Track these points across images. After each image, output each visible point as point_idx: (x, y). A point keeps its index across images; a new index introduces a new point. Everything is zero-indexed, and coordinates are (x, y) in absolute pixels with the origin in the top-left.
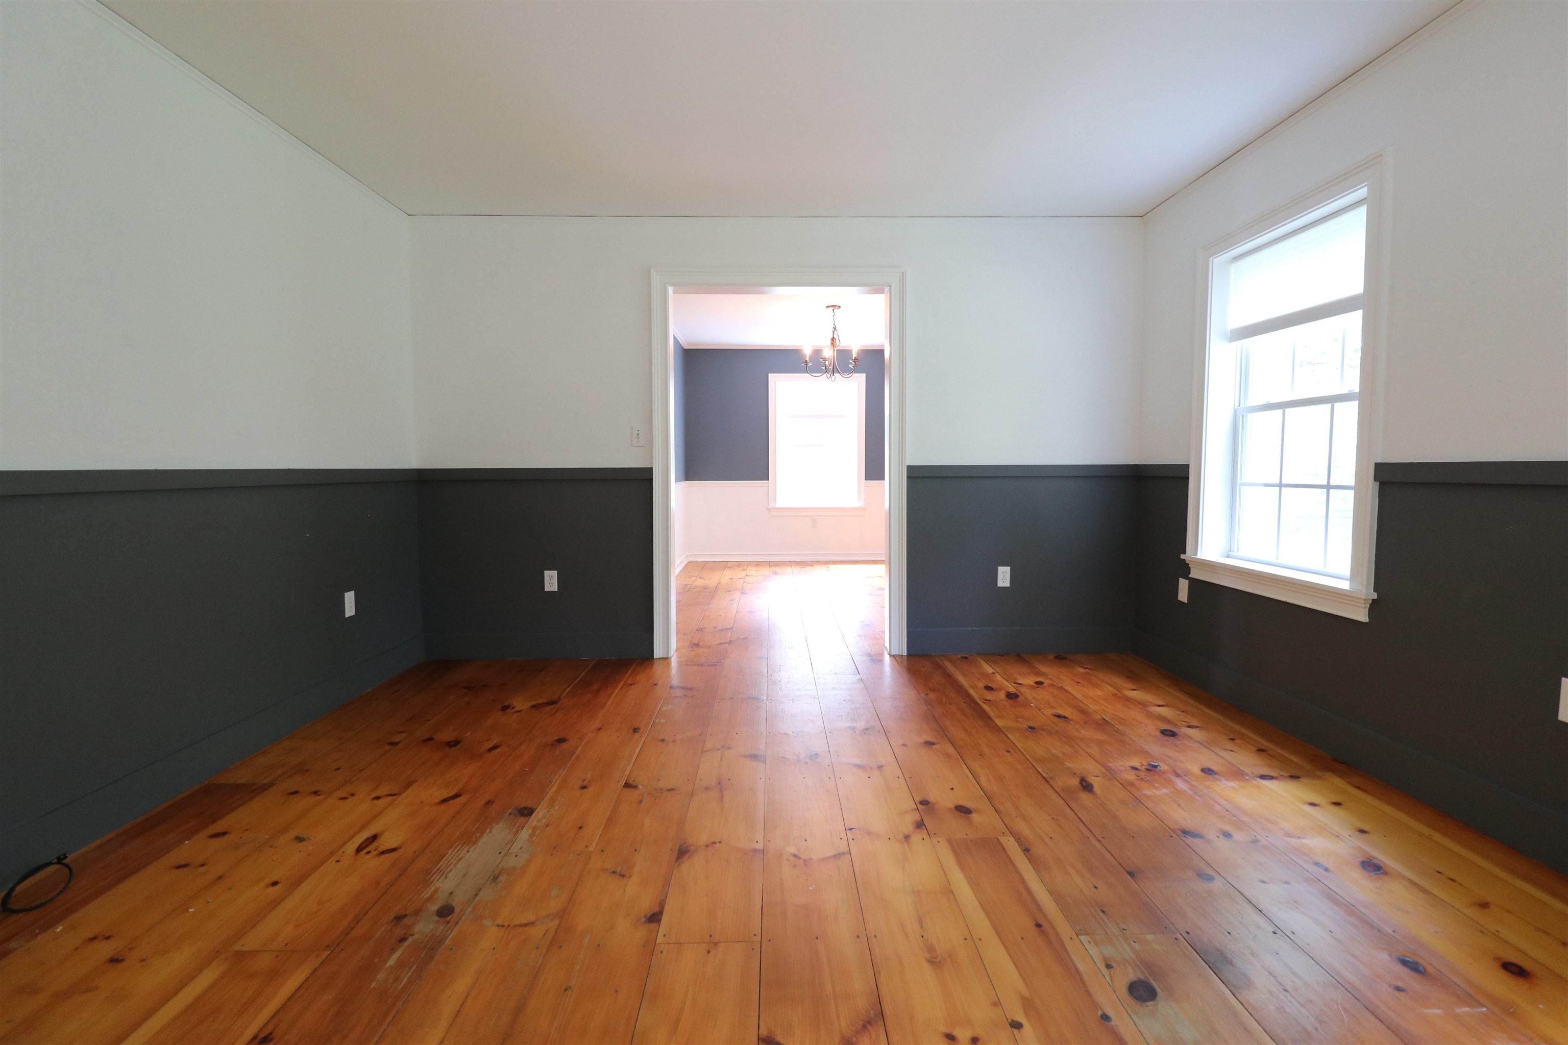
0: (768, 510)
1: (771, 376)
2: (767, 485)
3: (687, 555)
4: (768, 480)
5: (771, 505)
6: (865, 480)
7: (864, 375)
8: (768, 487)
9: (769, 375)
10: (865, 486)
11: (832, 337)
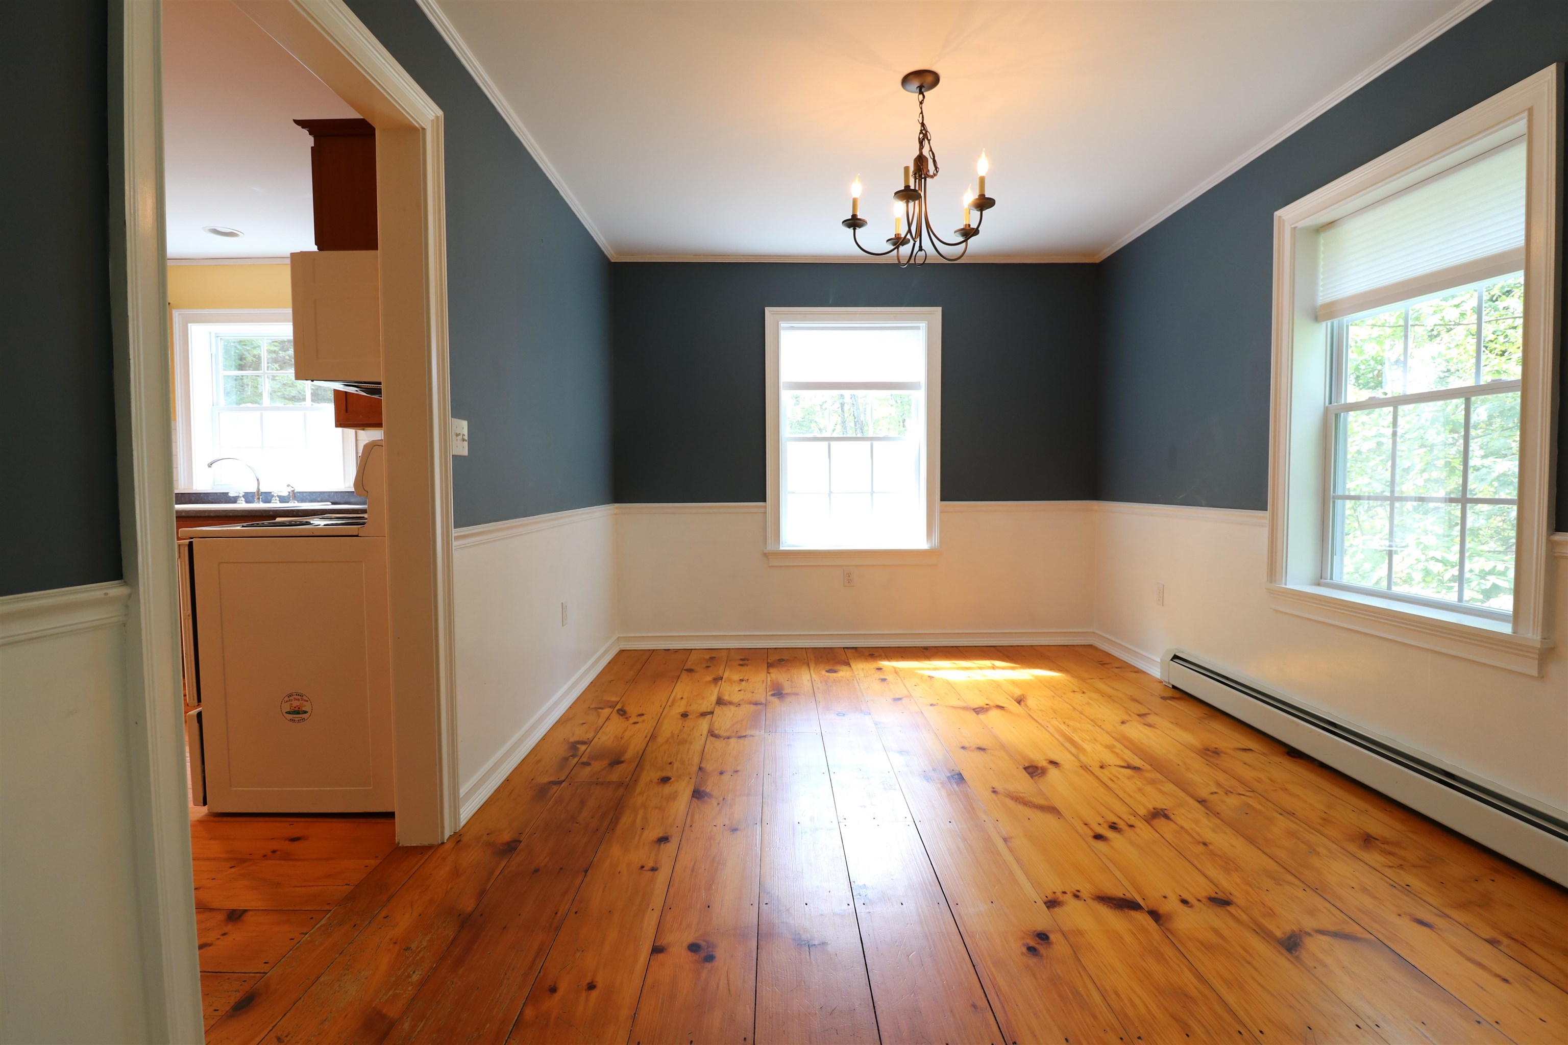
0: (766, 555)
1: (770, 313)
2: (762, 510)
3: (618, 638)
4: (765, 501)
5: (770, 547)
6: (941, 500)
7: (939, 310)
8: (765, 513)
9: (767, 310)
10: (941, 512)
11: (918, 153)
